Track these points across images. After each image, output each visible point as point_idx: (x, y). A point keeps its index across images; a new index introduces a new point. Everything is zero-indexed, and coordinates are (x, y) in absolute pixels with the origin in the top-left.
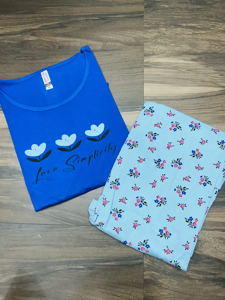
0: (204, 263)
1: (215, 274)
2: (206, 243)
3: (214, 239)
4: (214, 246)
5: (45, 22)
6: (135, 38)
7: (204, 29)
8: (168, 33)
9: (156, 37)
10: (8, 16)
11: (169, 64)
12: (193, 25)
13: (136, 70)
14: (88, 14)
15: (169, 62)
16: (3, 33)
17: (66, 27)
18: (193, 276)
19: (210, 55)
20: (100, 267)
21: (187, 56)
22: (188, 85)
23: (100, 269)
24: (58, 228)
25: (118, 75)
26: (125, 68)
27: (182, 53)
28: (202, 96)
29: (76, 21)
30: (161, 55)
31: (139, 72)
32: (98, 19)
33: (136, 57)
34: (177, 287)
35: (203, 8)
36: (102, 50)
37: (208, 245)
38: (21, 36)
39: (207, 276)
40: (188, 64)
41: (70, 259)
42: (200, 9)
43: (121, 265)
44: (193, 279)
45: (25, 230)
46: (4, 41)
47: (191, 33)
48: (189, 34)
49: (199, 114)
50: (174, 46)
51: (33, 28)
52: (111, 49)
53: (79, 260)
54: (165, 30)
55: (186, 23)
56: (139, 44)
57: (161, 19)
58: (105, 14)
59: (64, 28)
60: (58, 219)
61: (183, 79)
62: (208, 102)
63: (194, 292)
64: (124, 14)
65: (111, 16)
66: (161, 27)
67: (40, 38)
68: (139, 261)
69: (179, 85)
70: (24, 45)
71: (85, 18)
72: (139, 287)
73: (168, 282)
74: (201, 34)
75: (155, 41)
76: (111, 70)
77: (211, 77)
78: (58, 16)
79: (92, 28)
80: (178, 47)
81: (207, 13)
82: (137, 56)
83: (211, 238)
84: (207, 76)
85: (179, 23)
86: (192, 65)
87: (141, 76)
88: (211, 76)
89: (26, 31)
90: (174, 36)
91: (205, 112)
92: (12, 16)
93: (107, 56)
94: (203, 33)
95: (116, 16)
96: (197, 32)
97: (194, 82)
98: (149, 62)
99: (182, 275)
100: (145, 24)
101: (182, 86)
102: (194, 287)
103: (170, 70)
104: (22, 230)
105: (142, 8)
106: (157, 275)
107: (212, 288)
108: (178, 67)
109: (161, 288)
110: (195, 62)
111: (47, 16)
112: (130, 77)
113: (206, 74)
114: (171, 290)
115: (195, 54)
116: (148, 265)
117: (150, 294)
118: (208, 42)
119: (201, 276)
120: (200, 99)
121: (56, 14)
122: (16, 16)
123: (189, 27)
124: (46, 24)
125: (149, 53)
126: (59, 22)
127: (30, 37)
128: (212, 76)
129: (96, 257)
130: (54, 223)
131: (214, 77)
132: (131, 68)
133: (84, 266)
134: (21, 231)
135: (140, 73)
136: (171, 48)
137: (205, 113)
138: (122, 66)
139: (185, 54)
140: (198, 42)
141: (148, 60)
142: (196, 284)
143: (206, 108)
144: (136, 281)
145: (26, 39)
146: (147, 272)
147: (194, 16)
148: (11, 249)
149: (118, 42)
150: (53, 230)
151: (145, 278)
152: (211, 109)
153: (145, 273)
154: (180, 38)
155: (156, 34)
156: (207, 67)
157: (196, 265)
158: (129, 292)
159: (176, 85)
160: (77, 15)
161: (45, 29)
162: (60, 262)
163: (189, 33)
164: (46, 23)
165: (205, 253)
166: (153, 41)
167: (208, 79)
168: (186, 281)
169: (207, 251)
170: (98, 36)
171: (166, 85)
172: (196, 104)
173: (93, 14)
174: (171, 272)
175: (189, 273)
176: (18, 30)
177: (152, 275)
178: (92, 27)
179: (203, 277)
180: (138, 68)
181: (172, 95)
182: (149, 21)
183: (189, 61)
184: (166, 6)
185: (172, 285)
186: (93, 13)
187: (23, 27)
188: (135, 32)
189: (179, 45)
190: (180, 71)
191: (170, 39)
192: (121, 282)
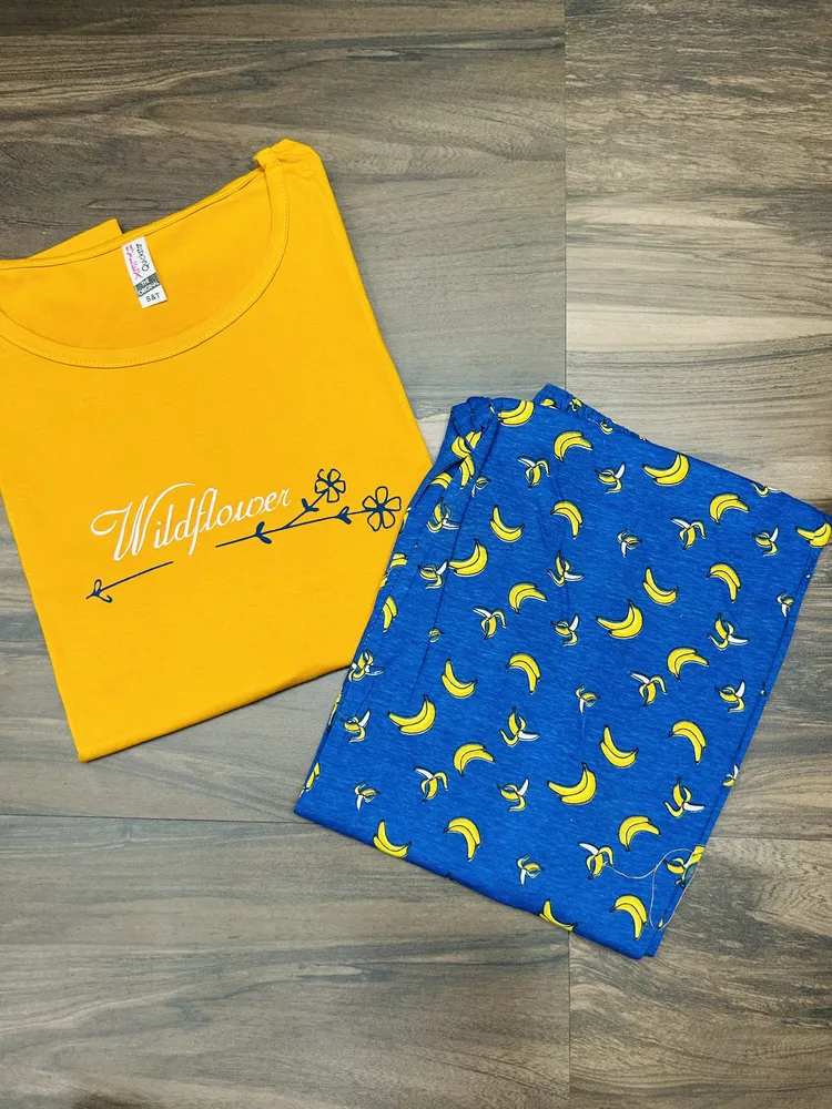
0: (783, 953)
1: (819, 993)
2: (790, 885)
3: (819, 868)
4: (815, 895)
5: (196, 66)
6: (531, 130)
7: (785, 97)
8: (654, 112)
9: (610, 129)
10: (54, 41)
11: (656, 230)
12: (747, 81)
13: (536, 253)
14: (356, 36)
15: (660, 223)
16: (38, 107)
17: (273, 85)
18: (741, 1000)
19: (807, 196)
20: (414, 972)
21: (727, 199)
22: (728, 312)
23: (415, 977)
24: (263, 834)
25: (472, 270)
26: (495, 244)
27: (706, 190)
28: (781, 353)
29: (309, 64)
30: (627, 196)
31: (546, 262)
32: (396, 54)
33: (535, 203)
34: (686, 1040)
35: (785, 18)
36: (408, 177)
37: (796, 892)
38: (106, 120)
39: (792, 1000)
40: (727, 230)
41: (310, 945)
42: (774, 20)
43: (488, 964)
44: (743, 1009)
45: (144, 840)
46: (43, 139)
47: (739, 114)
48: (733, 118)
49: (767, 417)
50: (676, 161)
51: (148, 88)
52: (442, 172)
53: (339, 947)
54: (646, 99)
55: (719, 73)
56: (548, 153)
57: (629, 58)
58: (421, 37)
59: (265, 90)
60: (260, 801)
61: (710, 288)
62: (800, 373)
63: (745, 1056)
64: (490, 36)
65: (440, 43)
66: (627, 88)
67: (175, 129)
68: (555, 947)
69: (695, 312)
70: (120, 155)
71: (344, 52)
72: (552, 1038)
73: (657, 1020)
74: (775, 116)
75: (608, 143)
76: (446, 250)
77: (812, 282)
78: (244, 43)
79: (371, 91)
80: (692, 167)
81: (797, 36)
82: (540, 198)
83: (806, 867)
84: (797, 276)
85: (694, 74)
86: (742, 235)
87: (555, 273)
88: (813, 275)
89: (123, 102)
90: (676, 123)
91: (789, 410)
92: (69, 42)
93: (430, 200)
94: (786, 115)
95: (461, 46)
96: (760, 110)
97: (752, 300)
98: (586, 224)
99: (703, 995)
100: (571, 76)
101: (707, 315)
102: (745, 1037)
103: (664, 255)
104: (133, 840)
105: (557, 16)
106: (618, 998)
107: (808, 1039)
108: (690, 243)
109: (629, 1040)
110: (751, 225)
111: (202, 44)
112: (517, 278)
113: (792, 271)
114: (668, 1049)
115: (754, 193)
116: (587, 963)
117: (592, 1064)
118: (800, 147)
119: (772, 1000)
120: (770, 362)
121: (234, 35)
122: (83, 42)
123: (735, 88)
124: (198, 74)
125: (586, 189)
126: (246, 67)
127: (140, 123)
128: (817, 275)
129: (401, 937)
130: (247, 816)
131: (822, 280)
132: (518, 246)
133: (356, 966)
134: (128, 843)
135: (554, 265)
136: (665, 169)
137: (788, 415)
138: (484, 235)
139: (718, 192)
140: (767, 148)
141: (580, 217)
142: (753, 1027)
143: (793, 398)
144: (544, 1017)
145: (126, 131)
146: (581, 986)
147: (750, 49)
148: (97, 908)
149: (469, 146)
150: (245, 842)
151: (574, 1006)
152: (809, 401)
153: (574, 990)
154: (699, 133)
155: (611, 115)
156: (797, 242)
157: (755, 962)
158: (517, 1056)
159: (683, 311)
160: (314, 38)
161: (196, 93)
162: (273, 954)
163: (732, 112)
164: (199, 69)
165: (786, 919)
166: (599, 142)
167: (801, 289)
168: (721, 1019)
169: (793, 912)
170: (395, 122)
171: (647, 309)
172: (759, 381)
173: (375, 36)
174: (666, 986)
175: (728, 990)
176: (96, 98)
177: (598, 999)
178: (370, 85)
179: (779, 1005)
180: (545, 243)
181: (669, 349)
182: (583, 64)
183: (732, 218)
184: (646, 7)
185: (669, 1032)
186: (372, 31)
187: (114, 84)
188: (531, 106)
189: (694, 159)
190: (697, 256)
191: (662, 135)
192: (488, 1022)
